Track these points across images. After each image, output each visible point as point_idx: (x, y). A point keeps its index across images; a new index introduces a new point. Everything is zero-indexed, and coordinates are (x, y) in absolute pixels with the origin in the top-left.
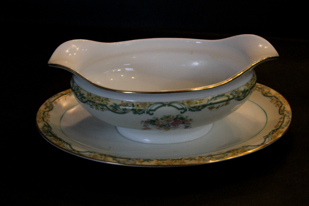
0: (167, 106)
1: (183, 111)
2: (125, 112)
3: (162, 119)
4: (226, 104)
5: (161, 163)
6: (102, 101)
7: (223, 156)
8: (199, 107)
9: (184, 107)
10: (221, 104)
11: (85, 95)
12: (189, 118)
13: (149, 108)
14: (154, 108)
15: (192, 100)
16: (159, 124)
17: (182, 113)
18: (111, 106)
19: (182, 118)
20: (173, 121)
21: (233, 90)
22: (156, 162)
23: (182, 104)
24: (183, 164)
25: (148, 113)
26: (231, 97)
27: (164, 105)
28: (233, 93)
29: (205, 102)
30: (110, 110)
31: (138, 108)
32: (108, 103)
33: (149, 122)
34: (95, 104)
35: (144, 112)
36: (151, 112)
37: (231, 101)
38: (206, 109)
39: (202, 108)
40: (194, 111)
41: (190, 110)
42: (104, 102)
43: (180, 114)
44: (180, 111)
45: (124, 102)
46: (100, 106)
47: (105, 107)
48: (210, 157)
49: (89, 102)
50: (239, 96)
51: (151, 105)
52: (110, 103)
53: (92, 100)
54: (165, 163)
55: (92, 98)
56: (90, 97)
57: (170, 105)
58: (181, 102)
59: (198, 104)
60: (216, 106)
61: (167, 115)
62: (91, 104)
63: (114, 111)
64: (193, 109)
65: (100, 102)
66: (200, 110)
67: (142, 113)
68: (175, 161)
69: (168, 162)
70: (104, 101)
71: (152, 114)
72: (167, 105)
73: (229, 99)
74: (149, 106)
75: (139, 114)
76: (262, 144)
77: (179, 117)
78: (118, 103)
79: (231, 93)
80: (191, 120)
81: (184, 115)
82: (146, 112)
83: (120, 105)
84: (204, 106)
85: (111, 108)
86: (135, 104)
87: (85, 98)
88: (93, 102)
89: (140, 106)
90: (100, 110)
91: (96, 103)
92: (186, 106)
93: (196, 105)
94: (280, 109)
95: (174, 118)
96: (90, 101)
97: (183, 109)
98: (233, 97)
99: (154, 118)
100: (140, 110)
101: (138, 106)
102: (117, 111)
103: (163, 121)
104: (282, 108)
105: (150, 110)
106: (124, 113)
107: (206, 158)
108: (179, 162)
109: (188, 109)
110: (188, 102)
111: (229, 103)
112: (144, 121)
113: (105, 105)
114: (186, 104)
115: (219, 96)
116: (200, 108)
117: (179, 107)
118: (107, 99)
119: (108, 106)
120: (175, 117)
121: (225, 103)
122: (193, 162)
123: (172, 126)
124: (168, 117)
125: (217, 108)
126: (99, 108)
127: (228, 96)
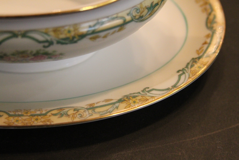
0: (20, 37)
1: (46, 44)
3: (13, 55)
4: (119, 30)
7: (111, 109)
8: (74, 37)
9: (49, 38)
12: (57, 53)
15: (63, 27)
17: (45, 47)
20: (32, 57)
21: (133, 7)
22: (6, 120)
23: (46, 33)
24: (48, 123)
26: (128, 18)
27: (14, 35)
28: (131, 12)
38: (86, 40)
39: (79, 40)
40: (66, 44)
41: (58, 42)
43: (42, 49)
44: (42, 45)
48: (90, 111)
50: (141, 15)
54: (20, 122)
57: (24, 35)
58: (44, 31)
59: (72, 34)
60: (102, 34)
64: (63, 41)
66: (76, 42)
68: (36, 117)
69: (25, 120)
72: (20, 35)
73: (125, 23)
76: (174, 86)
77: (41, 52)
79: (128, 11)
80: (61, 54)
81: (50, 50)
92: (52, 36)
93: (68, 35)
94: (208, 18)
97: (47, 41)
98: (132, 18)
104: (211, 17)
107: (84, 113)
108: (43, 120)
109: (55, 42)
110: (56, 30)
111: (125, 29)
114: (52, 33)
116: (75, 39)
117: (40, 38)
121: (117, 29)
124: (23, 52)
125: (105, 37)
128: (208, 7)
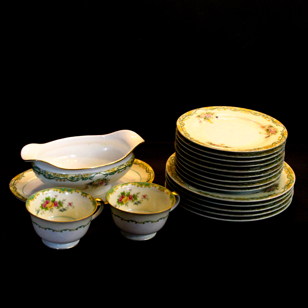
1: (106, 175)
2: (78, 180)
3: (96, 181)
4: (125, 169)
6: (64, 176)
8: (113, 172)
9: (107, 173)
10: (123, 170)
11: (52, 175)
13: (90, 176)
14: (92, 176)
15: (110, 169)
17: (106, 176)
18: (70, 178)
19: (105, 180)
20: (101, 182)
25: (90, 179)
26: (127, 165)
27: (97, 173)
28: (127, 163)
29: (116, 169)
30: (69, 180)
31: (85, 177)
32: (68, 176)
33: (89, 184)
35: (88, 179)
36: (91, 178)
37: (127, 167)
38: (116, 173)
41: (110, 174)
42: (66, 177)
45: (77, 175)
46: (63, 179)
47: (66, 179)
51: (91, 174)
52: (70, 176)
53: (58, 177)
55: (57, 176)
56: (56, 175)
57: (100, 173)
59: (113, 171)
60: (121, 171)
62: (57, 179)
66: (114, 174)
70: (65, 176)
73: (126, 167)
74: (90, 175)
75: (85, 180)
77: (104, 179)
78: (74, 176)
80: (109, 180)
81: (107, 178)
82: (88, 178)
83: (75, 177)
84: (116, 171)
85: (70, 179)
86: (83, 175)
87: (52, 176)
89: (85, 176)
90: (62, 181)
91: (60, 178)
93: (112, 171)
94: (146, 170)
96: (56, 177)
99: (92, 181)
100: (86, 178)
101: (84, 176)
102: (73, 180)
103: (96, 182)
105: (91, 177)
106: (77, 181)
110: (108, 170)
112: (87, 183)
113: (67, 178)
115: (121, 165)
117: (104, 173)
118: (67, 175)
119: (68, 178)
120: (102, 179)
121: (124, 169)
123: (100, 185)
124: (99, 180)
125: (121, 172)
126: (62, 180)
127: (125, 165)
128: (145, 167)
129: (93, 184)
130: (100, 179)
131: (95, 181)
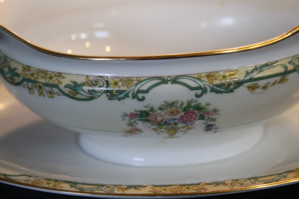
0: (170, 83)
1: (199, 92)
2: (92, 96)
3: (161, 109)
4: (281, 81)
5: (160, 190)
6: (51, 78)
8: (230, 84)
9: (202, 84)
10: (272, 80)
11: (20, 71)
12: (211, 108)
13: (137, 89)
14: (145, 87)
15: (217, 72)
16: (156, 119)
17: (197, 96)
18: (67, 86)
19: (198, 108)
20: (182, 114)
21: (295, 56)
22: (152, 190)
23: (198, 79)
24: (203, 191)
25: (135, 96)
26: (290, 67)
28: (293, 61)
29: (240, 77)
30: (64, 94)
31: (116, 89)
32: (62, 80)
33: (138, 115)
34: (38, 84)
35: (127, 96)
36: (140, 96)
37: (291, 76)
38: (242, 90)
39: (236, 88)
40: (221, 92)
41: (213, 90)
42: (54, 81)
43: (195, 98)
44: (195, 92)
45: (91, 78)
46: (47, 88)
47: (55, 90)
48: (252, 181)
49: (25, 83)
51: (140, 82)
52: (66, 81)
53: (32, 78)
54: (168, 190)
55: (32, 75)
56: (28, 73)
57: (175, 80)
58: (196, 76)
59: (228, 80)
60: (262, 83)
61: (170, 100)
62: (30, 85)
63: (71, 95)
64: (218, 89)
65: (47, 80)
66: (231, 91)
67: (123, 98)
68: (187, 186)
69: (174, 189)
70: (54, 79)
71: (143, 99)
72: (170, 81)
73: (287, 72)
74: (137, 84)
75: (119, 99)
77: (193, 104)
78: (80, 80)
79: (289, 60)
80: (215, 111)
81: (203, 101)
82: (130, 95)
83: (84, 84)
84: (239, 84)
85: (66, 90)
86: (111, 81)
87: (18, 75)
88: (34, 82)
89: (120, 84)
90: (46, 94)
91: (40, 83)
92: (205, 83)
93: (223, 81)
95: (183, 107)
96: (29, 80)
97: (199, 88)
98: (294, 67)
99: (146, 107)
100: (121, 92)
101: (116, 84)
102: (79, 96)
103: (163, 113)
105: (139, 91)
106: (91, 98)
107: (245, 182)
108: (195, 188)
109: (209, 89)
110: (209, 76)
111: (288, 80)
112: (129, 113)
113: (56, 86)
114: (205, 79)
116: (231, 87)
117: (193, 84)
118: (60, 75)
119: (62, 86)
120: (185, 105)
121: (278, 78)
122: (221, 188)
123: (180, 125)
124: (172, 104)
125: (265, 88)
126: (45, 91)
127: (284, 66)
129: (150, 118)
130: (177, 102)
131: (156, 108)
